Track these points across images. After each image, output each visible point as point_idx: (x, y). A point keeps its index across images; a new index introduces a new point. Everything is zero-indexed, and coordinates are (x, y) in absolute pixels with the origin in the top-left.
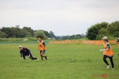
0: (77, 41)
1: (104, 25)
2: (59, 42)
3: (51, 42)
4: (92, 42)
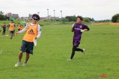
0: (106, 23)
2: (96, 24)
3: (93, 24)
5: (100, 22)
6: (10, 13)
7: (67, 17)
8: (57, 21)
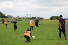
1: (54, 17)
4: (51, 20)
5: (47, 19)
6: (9, 15)
7: (33, 17)
8: (29, 19)
